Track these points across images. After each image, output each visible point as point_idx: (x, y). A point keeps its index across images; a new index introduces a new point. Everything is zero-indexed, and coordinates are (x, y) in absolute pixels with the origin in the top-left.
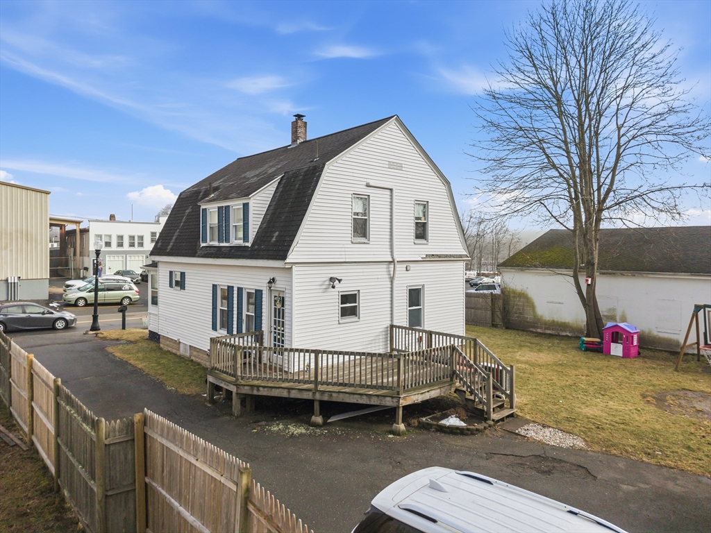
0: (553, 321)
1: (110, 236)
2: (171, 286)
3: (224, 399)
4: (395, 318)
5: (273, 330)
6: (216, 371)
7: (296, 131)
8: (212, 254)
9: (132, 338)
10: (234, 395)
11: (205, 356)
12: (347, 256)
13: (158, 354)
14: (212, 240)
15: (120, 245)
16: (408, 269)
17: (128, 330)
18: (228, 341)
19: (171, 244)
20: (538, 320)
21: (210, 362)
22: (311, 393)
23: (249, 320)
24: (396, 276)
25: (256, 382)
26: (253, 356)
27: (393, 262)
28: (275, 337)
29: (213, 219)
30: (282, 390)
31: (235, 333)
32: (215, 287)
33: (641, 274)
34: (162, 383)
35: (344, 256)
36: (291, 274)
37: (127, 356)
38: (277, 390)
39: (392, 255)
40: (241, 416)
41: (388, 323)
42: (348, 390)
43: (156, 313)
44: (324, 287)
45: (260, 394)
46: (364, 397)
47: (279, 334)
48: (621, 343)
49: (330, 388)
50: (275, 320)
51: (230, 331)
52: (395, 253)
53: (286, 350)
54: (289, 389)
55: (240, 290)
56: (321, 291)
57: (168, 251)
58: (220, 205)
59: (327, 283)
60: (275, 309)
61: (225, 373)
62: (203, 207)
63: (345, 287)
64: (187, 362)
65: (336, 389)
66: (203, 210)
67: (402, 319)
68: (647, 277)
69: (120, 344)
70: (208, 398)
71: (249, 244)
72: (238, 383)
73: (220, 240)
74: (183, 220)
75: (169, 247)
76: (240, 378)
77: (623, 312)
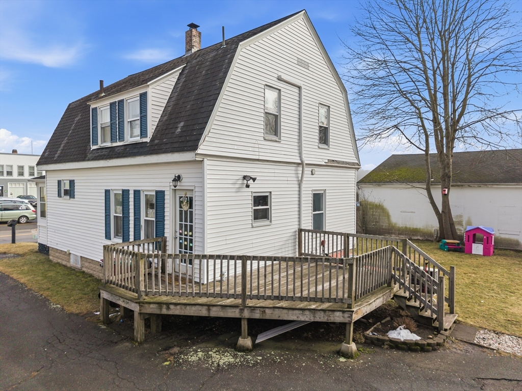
0: (406, 228)
1: (11, 166)
2: (59, 195)
3: (122, 317)
4: (303, 222)
5: (178, 235)
6: (112, 286)
7: (191, 40)
8: (104, 155)
9: (20, 251)
10: (136, 315)
11: (97, 267)
12: (261, 154)
13: (46, 266)
14: (104, 141)
15: (21, 174)
16: (313, 173)
17: (17, 243)
18: (126, 248)
19: (59, 152)
20: (393, 227)
21: (104, 275)
22: (237, 310)
23: (148, 226)
24: (304, 179)
25: (164, 299)
26: (154, 265)
27: (301, 164)
28: (181, 244)
29: (104, 118)
30: (200, 308)
31: (132, 238)
32: (107, 192)
33: (486, 185)
34: (46, 300)
35: (257, 153)
36: (203, 168)
37: (10, 270)
38: (194, 308)
39: (301, 157)
40: (146, 341)
41: (296, 228)
42: (283, 304)
43: (45, 225)
44: (237, 186)
45: (170, 312)
46: (307, 313)
47: (186, 240)
48: (482, 244)
49: (261, 303)
50: (181, 225)
51: (126, 239)
52: (304, 156)
53: (198, 256)
54: (209, 306)
55: (137, 193)
56: (234, 190)
57: (55, 158)
58: (112, 101)
59: (240, 182)
60: (181, 212)
61: (124, 287)
62: (93, 106)
63: (258, 188)
64: (78, 274)
65: (269, 303)
66: (93, 109)
67: (308, 224)
68: (491, 187)
69: (6, 257)
70: (101, 318)
71: (148, 140)
72: (141, 300)
73: (113, 140)
74: (72, 128)
75: (56, 155)
76: (143, 294)
77: (469, 218)
